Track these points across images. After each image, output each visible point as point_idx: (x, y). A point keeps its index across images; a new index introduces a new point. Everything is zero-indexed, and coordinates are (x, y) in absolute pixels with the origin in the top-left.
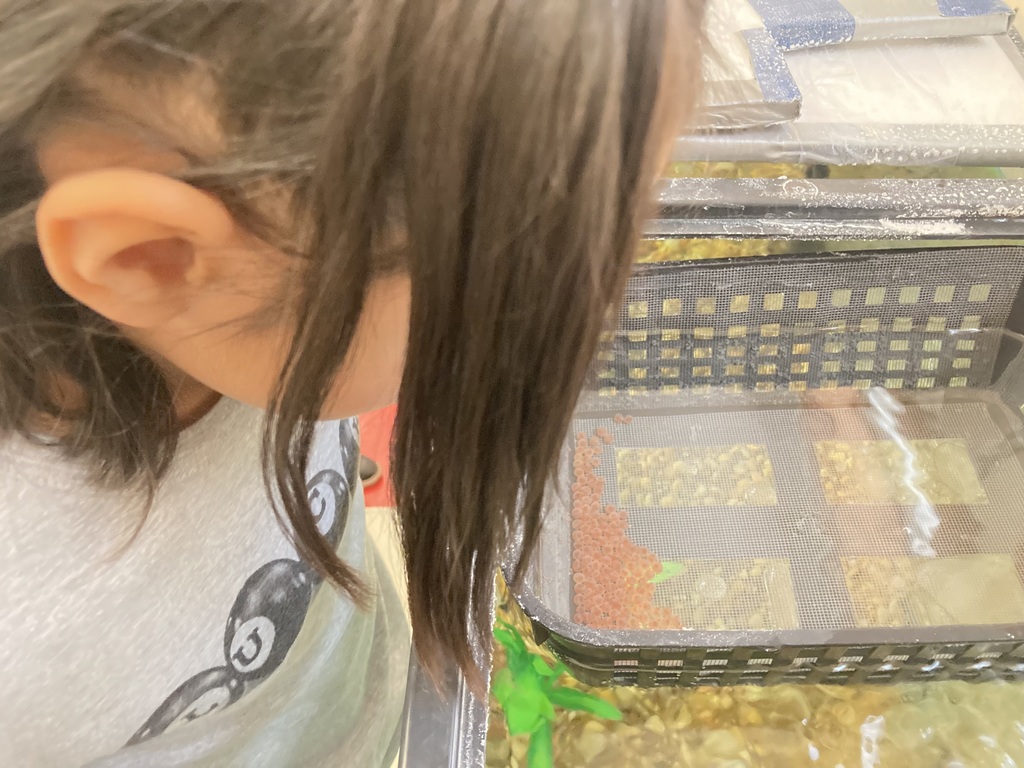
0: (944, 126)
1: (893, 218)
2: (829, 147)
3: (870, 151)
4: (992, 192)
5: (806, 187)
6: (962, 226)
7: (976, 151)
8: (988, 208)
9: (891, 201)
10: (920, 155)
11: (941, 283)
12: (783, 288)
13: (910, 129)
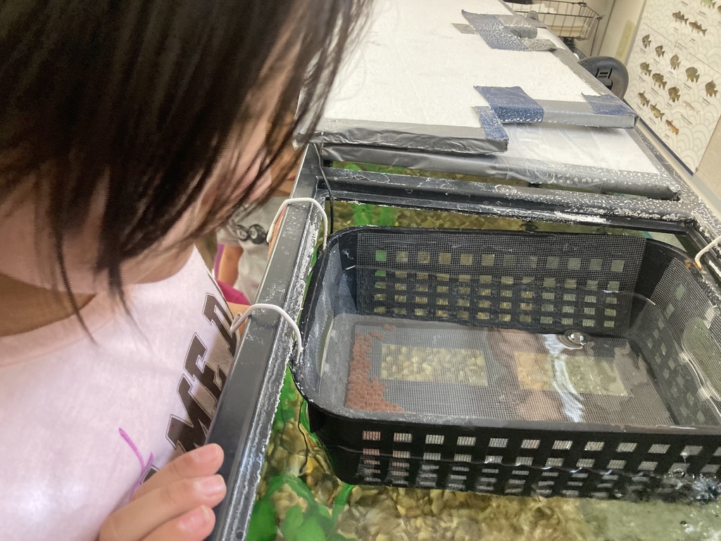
0: (595, 167)
1: (563, 212)
2: (525, 170)
3: (550, 175)
4: (623, 202)
5: (510, 189)
6: (605, 220)
7: (613, 181)
8: (619, 210)
9: (561, 201)
10: (580, 181)
11: (593, 257)
12: (494, 251)
13: (574, 166)
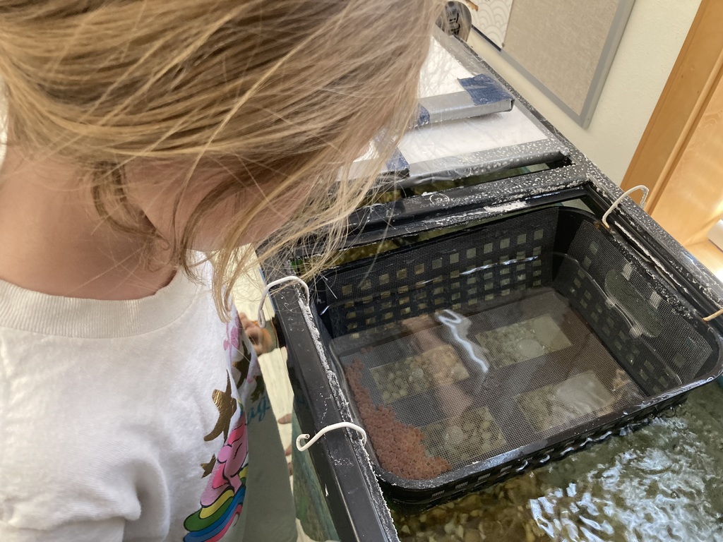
0: (498, 149)
1: (490, 205)
2: (446, 172)
3: (467, 170)
4: (534, 182)
5: (442, 197)
6: (524, 202)
7: (518, 160)
8: (534, 191)
9: (487, 197)
10: (492, 167)
11: (519, 234)
12: (441, 255)
13: (483, 153)
